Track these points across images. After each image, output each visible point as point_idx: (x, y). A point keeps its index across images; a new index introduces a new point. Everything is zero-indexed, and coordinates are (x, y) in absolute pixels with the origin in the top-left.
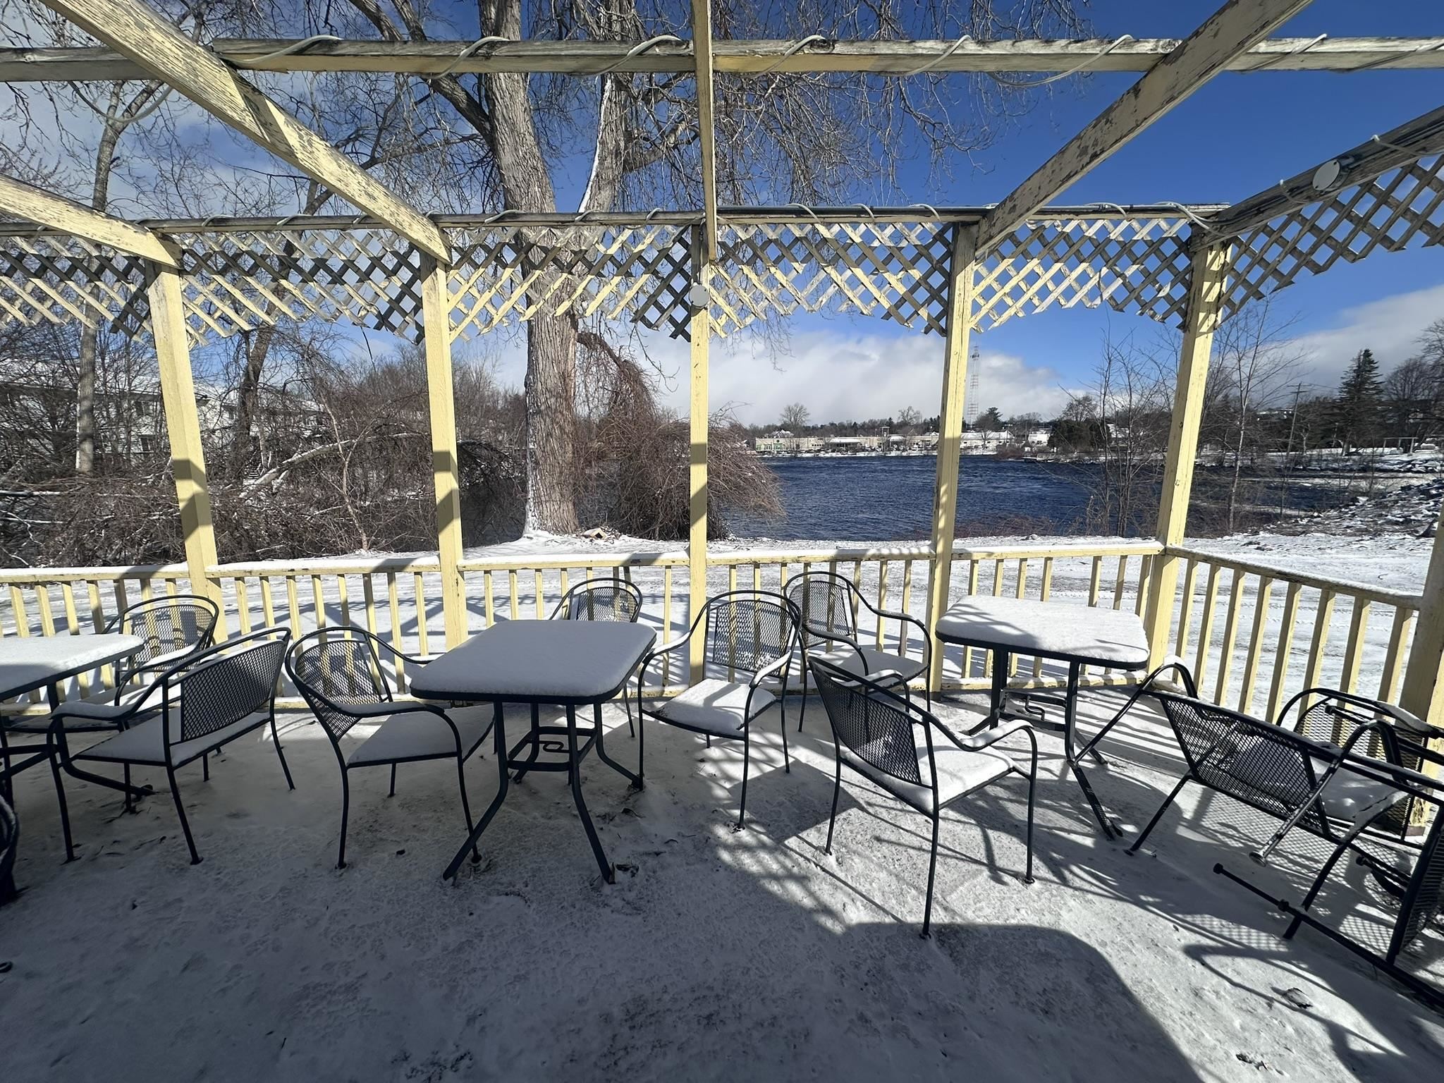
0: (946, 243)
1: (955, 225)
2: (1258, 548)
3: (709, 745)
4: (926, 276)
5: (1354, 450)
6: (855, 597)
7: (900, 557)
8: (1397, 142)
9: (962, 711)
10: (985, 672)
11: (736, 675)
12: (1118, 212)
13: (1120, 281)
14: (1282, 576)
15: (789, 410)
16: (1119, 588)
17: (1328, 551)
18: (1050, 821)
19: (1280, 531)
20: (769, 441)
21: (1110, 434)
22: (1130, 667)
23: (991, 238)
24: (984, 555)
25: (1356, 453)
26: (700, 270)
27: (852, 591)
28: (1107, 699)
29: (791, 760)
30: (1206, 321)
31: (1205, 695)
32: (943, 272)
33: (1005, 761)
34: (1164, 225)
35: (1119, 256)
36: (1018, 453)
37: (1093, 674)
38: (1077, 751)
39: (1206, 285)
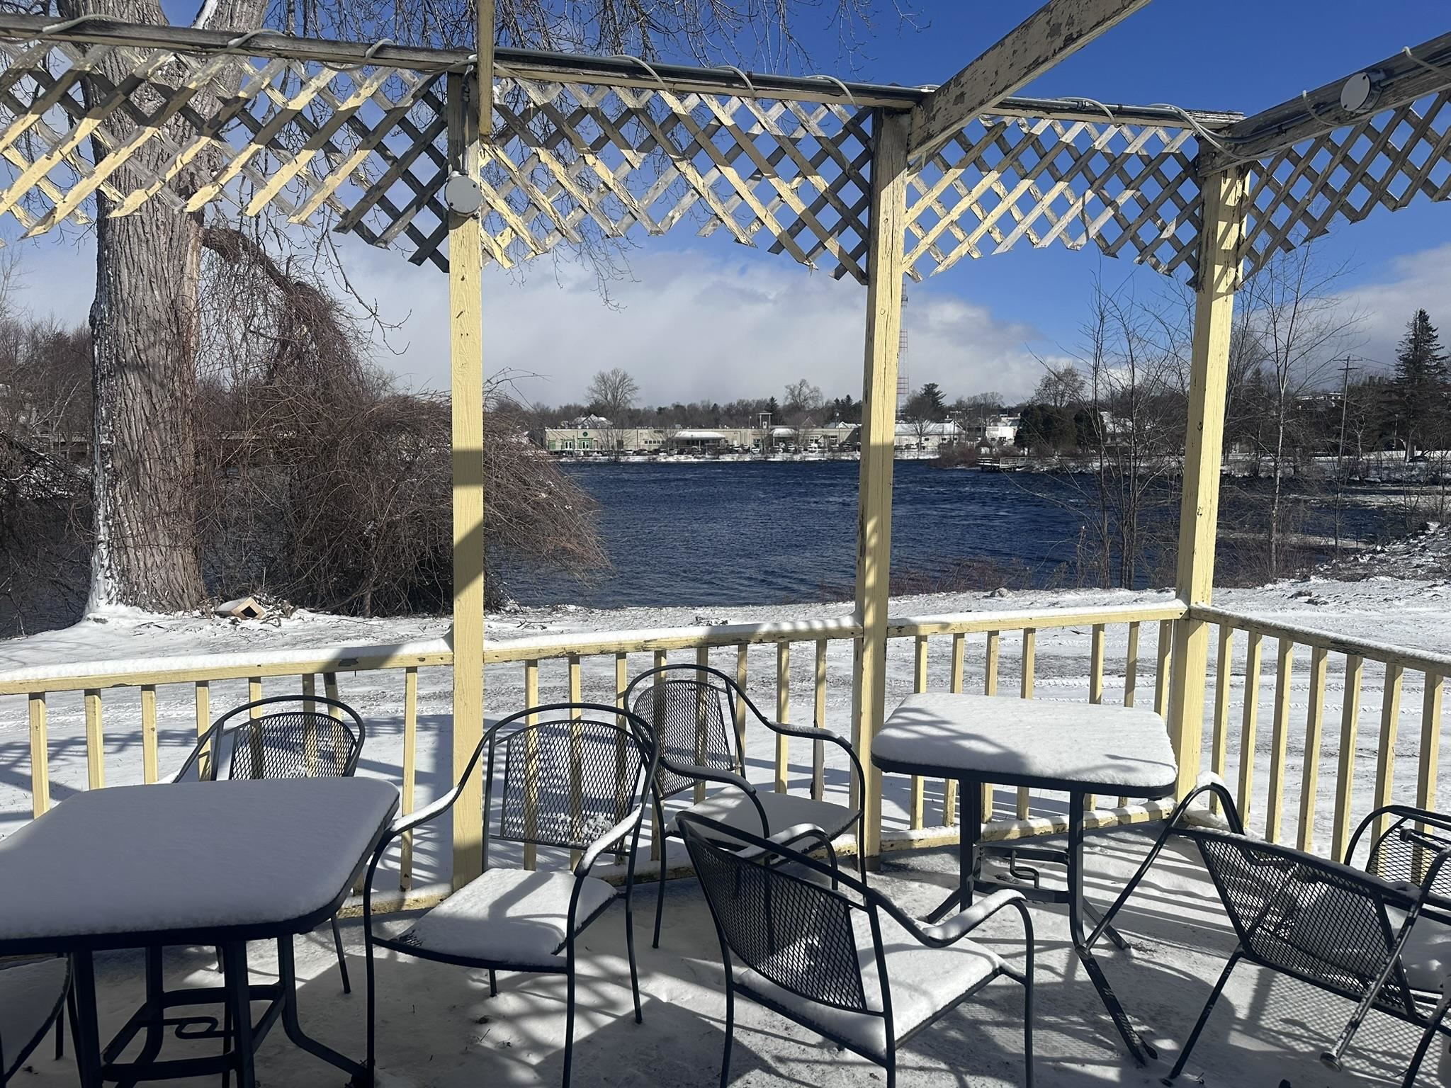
0: (863, 138)
1: (875, 111)
2: (1309, 602)
3: (494, 991)
4: (836, 187)
5: (1419, 453)
6: (741, 705)
7: (809, 635)
8: (1431, 59)
9: (915, 885)
10: (945, 818)
11: (539, 858)
12: (1103, 113)
13: (1110, 212)
14: (1339, 645)
15: (603, 379)
16: (1131, 671)
17: (1396, 602)
18: (1055, 1048)
19: (1335, 574)
20: (568, 434)
21: (1104, 427)
22: (1152, 793)
23: (930, 137)
24: (936, 628)
25: (1422, 458)
26: (463, 151)
27: (734, 692)
28: (1124, 846)
29: (643, 1000)
30: (1225, 277)
31: (1254, 830)
32: (860, 182)
33: (988, 958)
34: (1162, 134)
35: (1107, 175)
36: (970, 457)
37: (1102, 809)
38: (1088, 932)
39: (1222, 226)
